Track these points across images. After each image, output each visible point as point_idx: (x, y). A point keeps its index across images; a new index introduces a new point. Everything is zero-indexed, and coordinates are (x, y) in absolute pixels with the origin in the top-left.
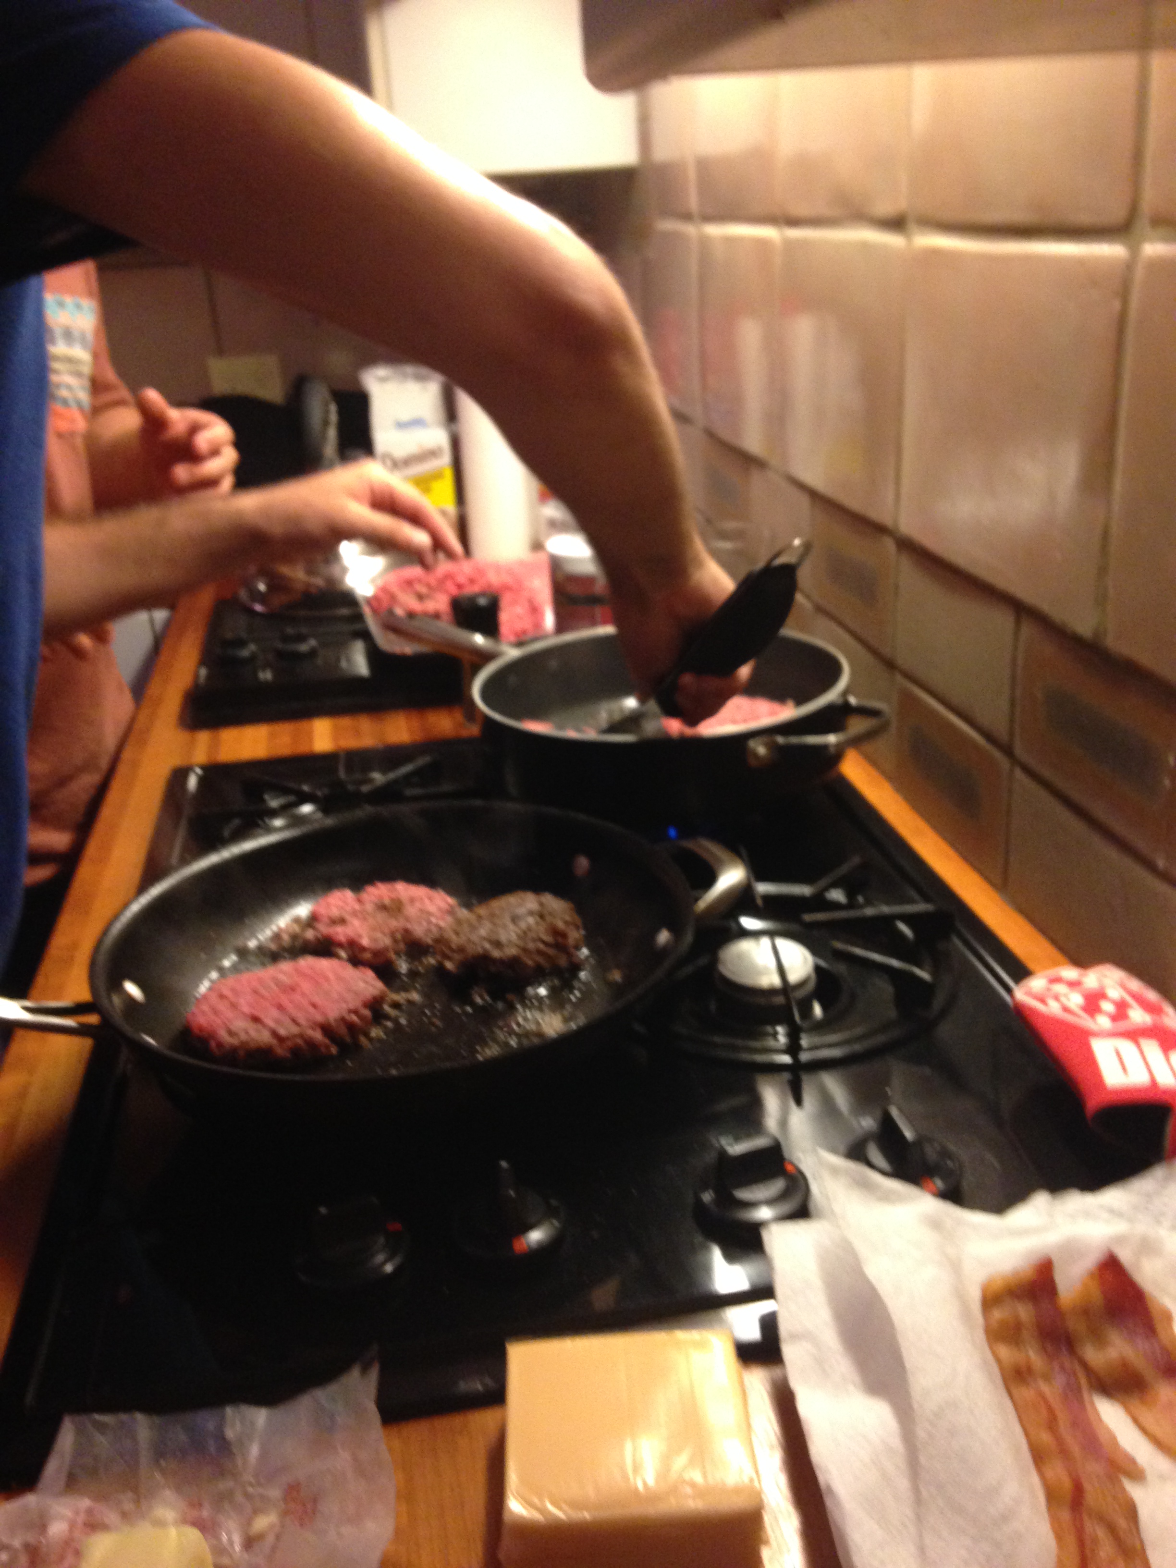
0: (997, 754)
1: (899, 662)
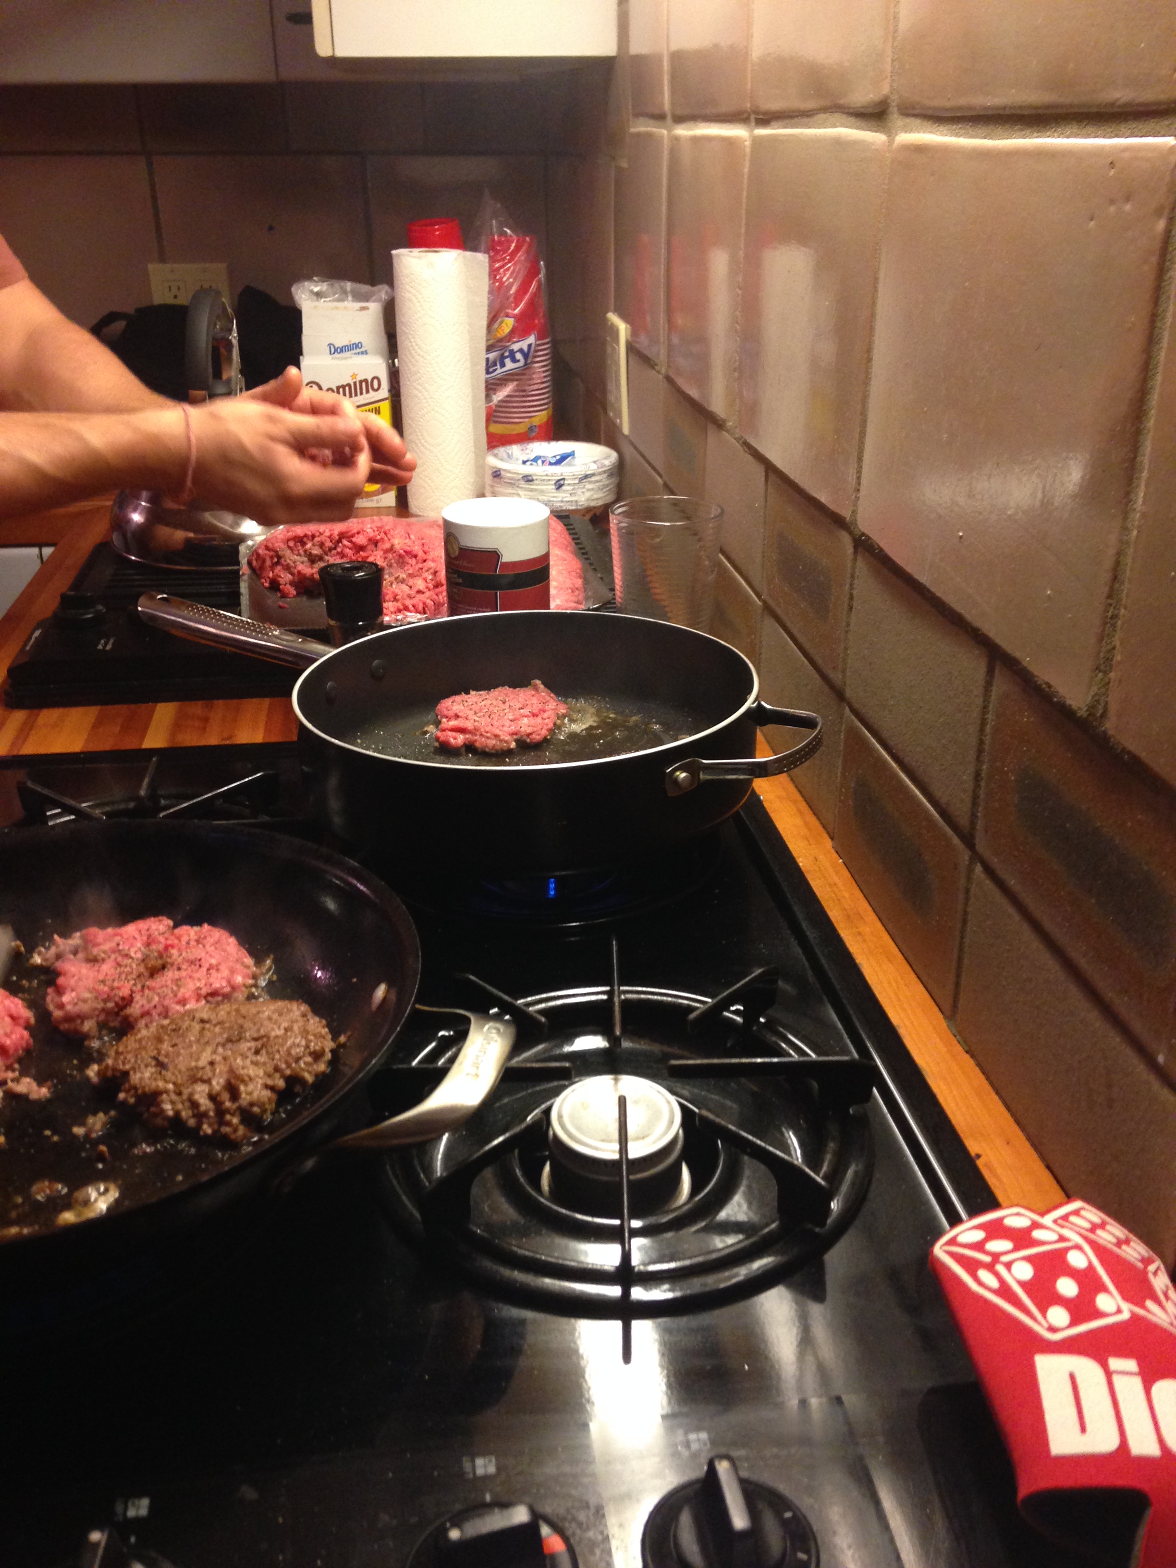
0: (956, 840)
1: (848, 693)
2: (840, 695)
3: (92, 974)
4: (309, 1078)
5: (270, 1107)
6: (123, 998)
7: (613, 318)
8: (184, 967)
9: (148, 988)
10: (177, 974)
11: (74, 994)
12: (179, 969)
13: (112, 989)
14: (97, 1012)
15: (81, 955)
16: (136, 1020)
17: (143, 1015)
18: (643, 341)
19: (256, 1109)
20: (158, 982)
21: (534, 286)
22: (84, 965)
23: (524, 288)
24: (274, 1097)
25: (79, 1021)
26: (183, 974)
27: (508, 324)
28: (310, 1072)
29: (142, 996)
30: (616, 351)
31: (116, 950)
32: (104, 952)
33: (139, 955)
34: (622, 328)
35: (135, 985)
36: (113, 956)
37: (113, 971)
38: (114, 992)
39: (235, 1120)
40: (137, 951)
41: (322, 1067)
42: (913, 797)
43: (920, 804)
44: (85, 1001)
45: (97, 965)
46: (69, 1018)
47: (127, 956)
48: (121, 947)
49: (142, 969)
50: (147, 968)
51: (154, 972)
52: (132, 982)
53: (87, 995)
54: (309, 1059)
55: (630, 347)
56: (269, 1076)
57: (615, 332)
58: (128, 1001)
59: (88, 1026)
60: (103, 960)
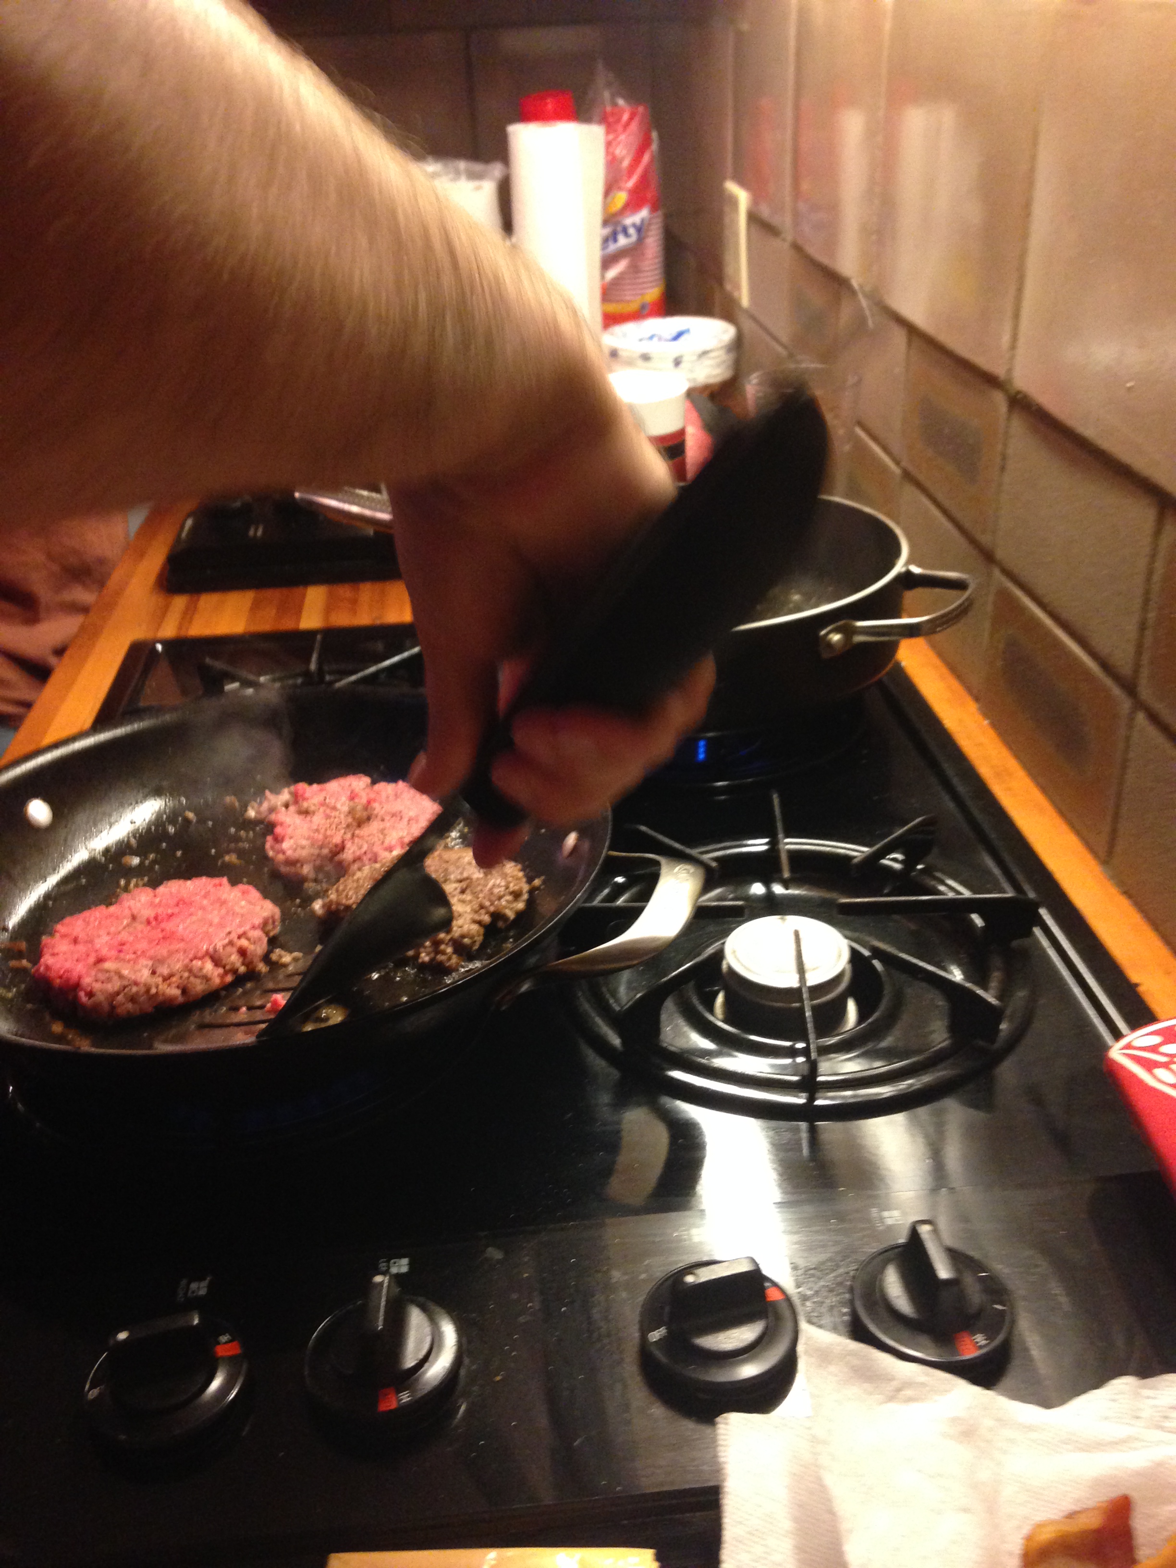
0: (1116, 691)
1: (1000, 554)
2: (988, 556)
3: (306, 826)
4: (511, 915)
5: (479, 939)
6: (336, 846)
7: (732, 187)
8: (387, 818)
9: (358, 837)
10: (382, 825)
11: (292, 841)
12: (383, 820)
13: (326, 837)
14: (314, 858)
15: (292, 808)
16: (349, 865)
17: (354, 861)
18: (765, 212)
19: (466, 941)
20: (365, 831)
21: (646, 158)
22: (297, 816)
23: (637, 160)
24: (482, 931)
25: (299, 865)
26: (388, 824)
27: (621, 198)
28: (511, 909)
29: (353, 843)
30: (734, 222)
31: (323, 804)
32: (314, 805)
33: (345, 809)
34: (742, 197)
35: (345, 833)
36: (322, 810)
37: (323, 821)
38: (328, 839)
39: (449, 950)
40: (343, 805)
41: (520, 906)
42: (1069, 654)
43: (1076, 659)
44: (303, 848)
45: (308, 818)
46: (292, 863)
47: (334, 808)
48: (327, 801)
49: (350, 820)
50: (354, 818)
51: (360, 823)
52: (343, 831)
53: (304, 842)
54: (509, 898)
55: (753, 218)
56: (476, 912)
57: (733, 202)
58: (341, 848)
59: (306, 870)
60: (314, 813)
